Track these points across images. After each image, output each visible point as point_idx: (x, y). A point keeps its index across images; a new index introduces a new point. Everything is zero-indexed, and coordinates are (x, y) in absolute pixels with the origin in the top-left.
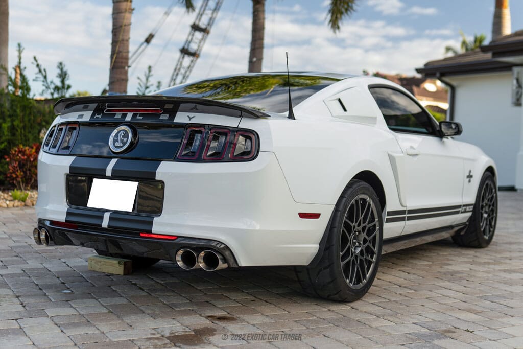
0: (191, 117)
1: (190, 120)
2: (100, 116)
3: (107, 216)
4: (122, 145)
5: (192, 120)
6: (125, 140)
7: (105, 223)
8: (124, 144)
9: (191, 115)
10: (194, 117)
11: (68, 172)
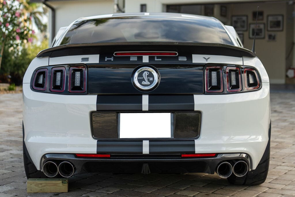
0: (207, 58)
1: (207, 61)
2: (112, 59)
3: (146, 143)
4: (149, 83)
5: (208, 60)
6: (151, 79)
7: (146, 150)
8: (151, 82)
9: (207, 56)
10: (209, 58)
11: (95, 109)
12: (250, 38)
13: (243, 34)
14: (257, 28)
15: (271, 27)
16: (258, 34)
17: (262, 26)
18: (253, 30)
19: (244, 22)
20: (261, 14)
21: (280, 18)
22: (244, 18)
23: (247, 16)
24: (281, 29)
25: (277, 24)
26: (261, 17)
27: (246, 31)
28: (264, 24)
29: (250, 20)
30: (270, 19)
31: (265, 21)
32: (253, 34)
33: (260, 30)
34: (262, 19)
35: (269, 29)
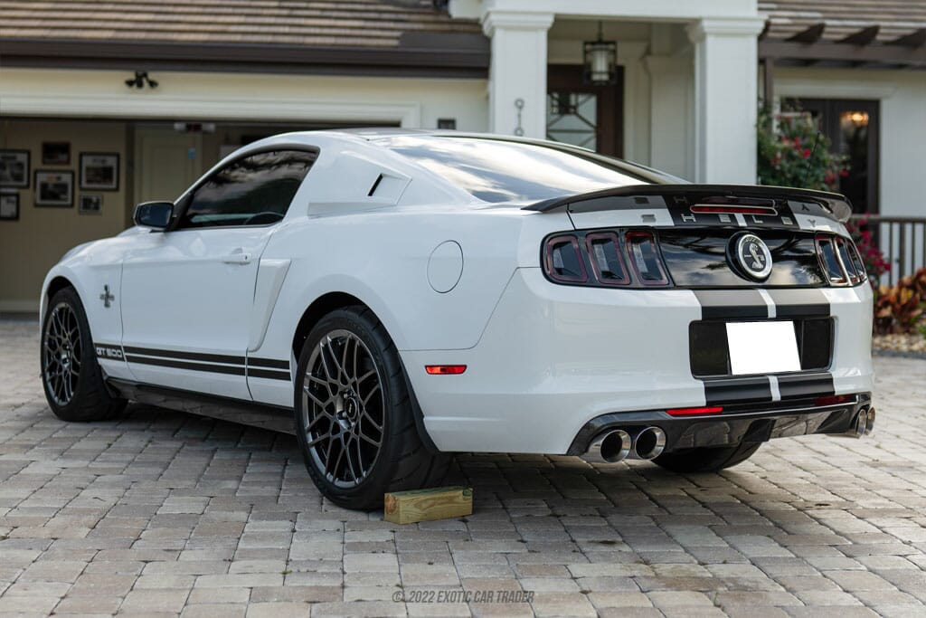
1: (814, 226)
3: (774, 381)
12: (36, 205)
13: (17, 195)
14: (54, 181)
15: (89, 181)
16: (55, 196)
17: (66, 178)
18: (44, 186)
19: (20, 165)
20: (65, 148)
21: (111, 161)
22: (22, 158)
23: (29, 153)
24: (114, 186)
25: (105, 174)
26: (63, 157)
27: (28, 187)
28: (73, 173)
29: (37, 163)
30: (87, 161)
31: (74, 166)
32: (43, 197)
33: (63, 187)
34: (68, 162)
35: (84, 185)
